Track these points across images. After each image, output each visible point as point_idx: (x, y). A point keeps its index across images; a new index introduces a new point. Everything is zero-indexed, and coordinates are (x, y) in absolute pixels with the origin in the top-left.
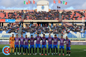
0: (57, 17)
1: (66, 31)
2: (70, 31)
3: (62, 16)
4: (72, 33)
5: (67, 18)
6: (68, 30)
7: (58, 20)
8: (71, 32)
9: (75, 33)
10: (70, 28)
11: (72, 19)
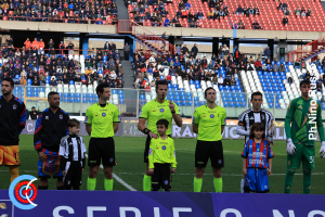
0: (107, 11)
1: (156, 75)
2: (173, 78)
3: (130, 9)
4: (181, 86)
5: (152, 19)
6: (162, 70)
7: (113, 23)
8: (176, 80)
9: (193, 86)
10: (172, 63)
11: (178, 26)
